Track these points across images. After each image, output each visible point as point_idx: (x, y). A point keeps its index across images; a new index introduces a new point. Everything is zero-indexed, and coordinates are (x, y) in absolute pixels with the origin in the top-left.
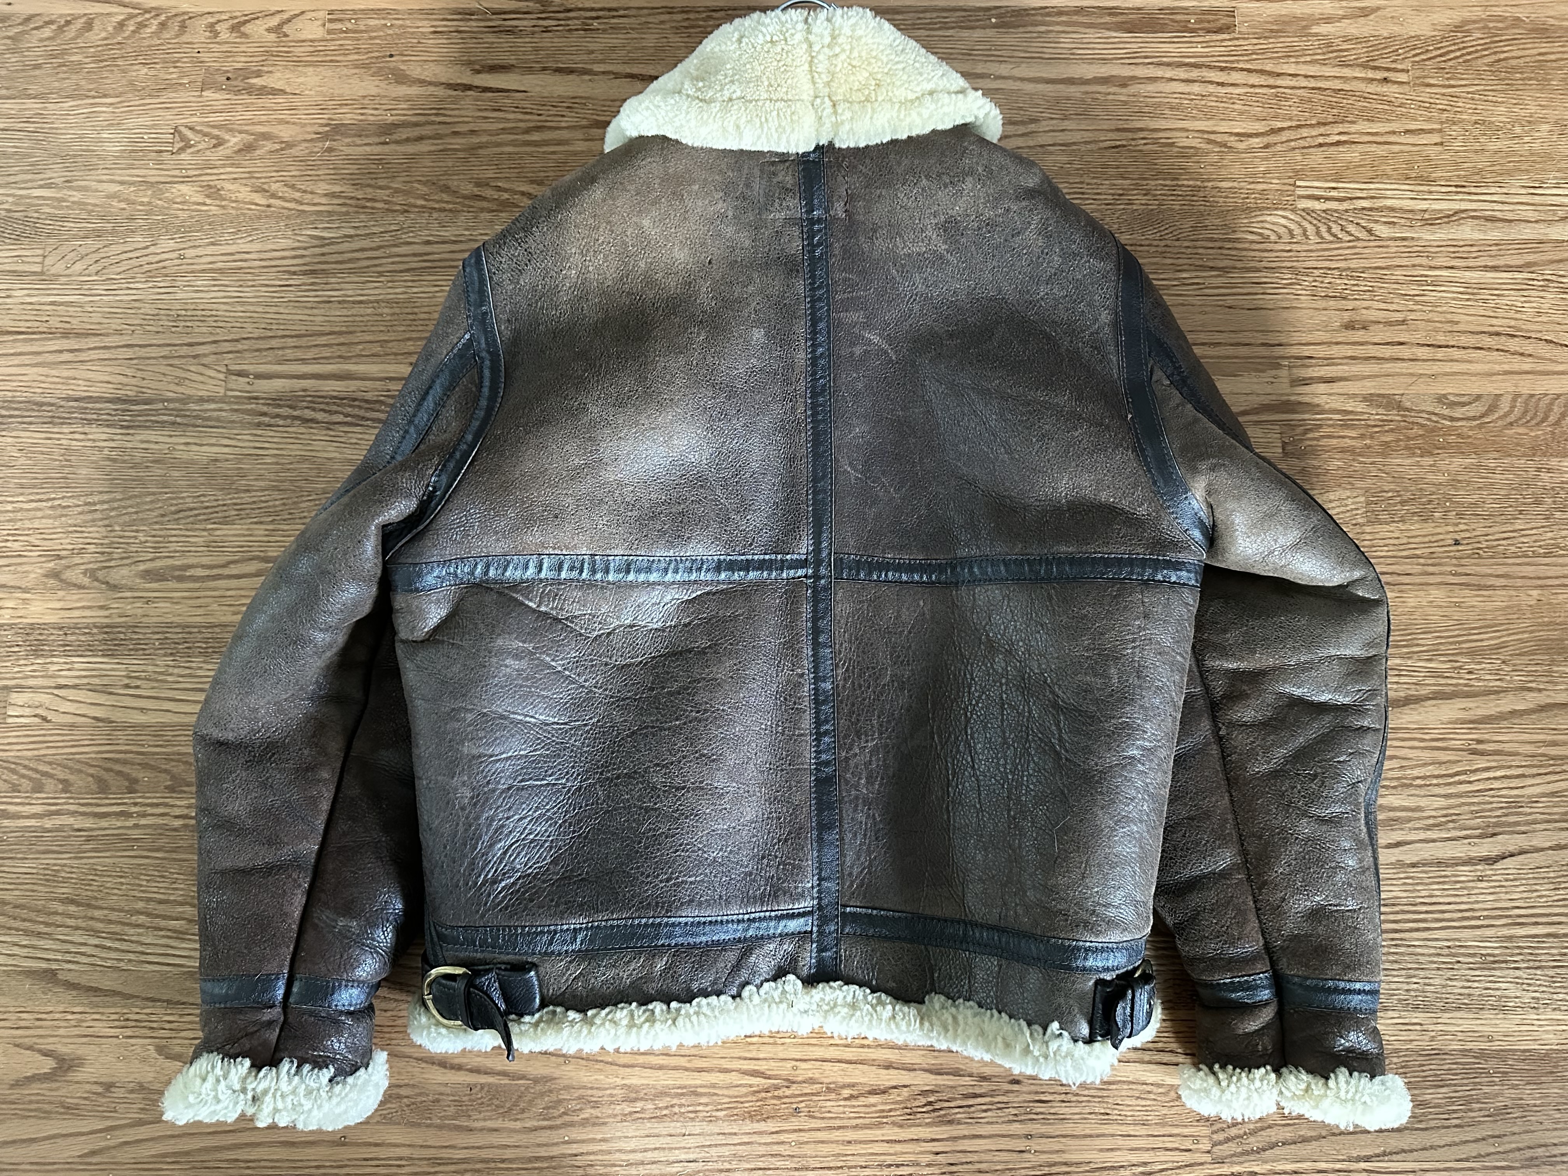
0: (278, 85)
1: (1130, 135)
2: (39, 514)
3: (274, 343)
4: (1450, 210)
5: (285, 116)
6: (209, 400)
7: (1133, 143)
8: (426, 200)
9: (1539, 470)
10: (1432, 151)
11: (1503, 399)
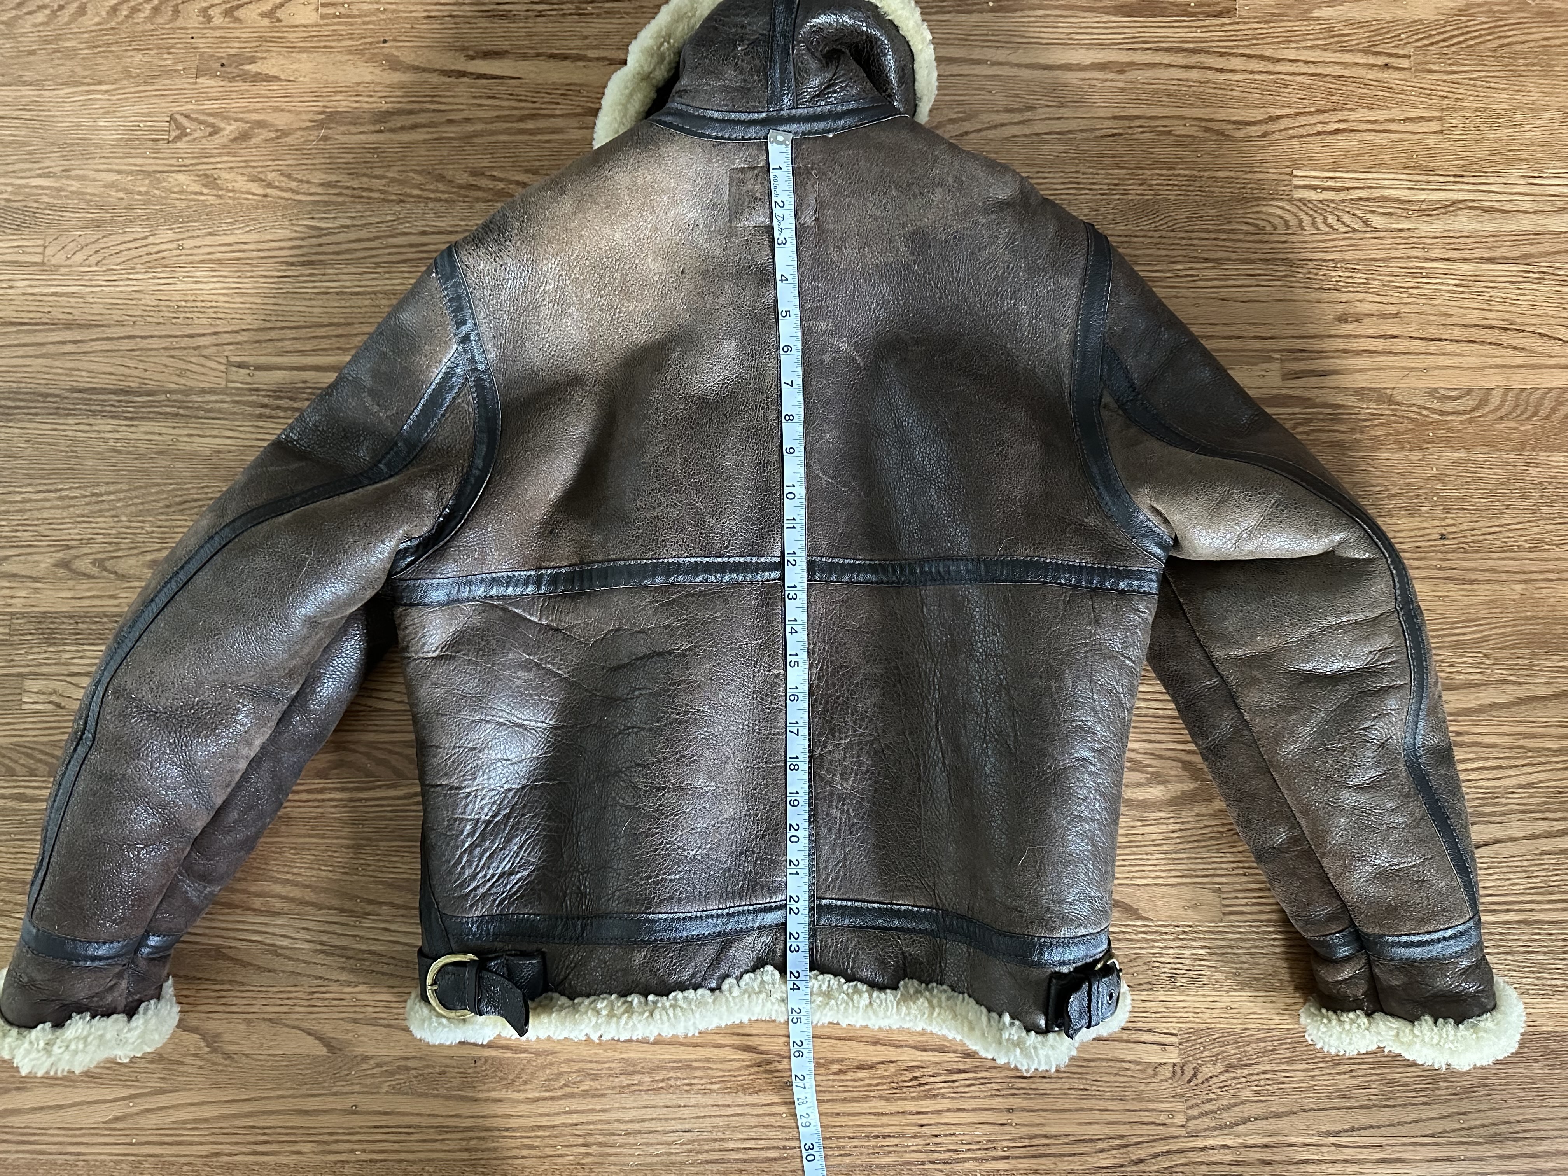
0: (273, 72)
1: (1126, 123)
2: (48, 504)
3: (273, 335)
4: (1447, 200)
5: (281, 103)
6: (212, 391)
7: (1130, 131)
8: (422, 190)
9: (1528, 464)
10: (1433, 139)
11: (1494, 392)
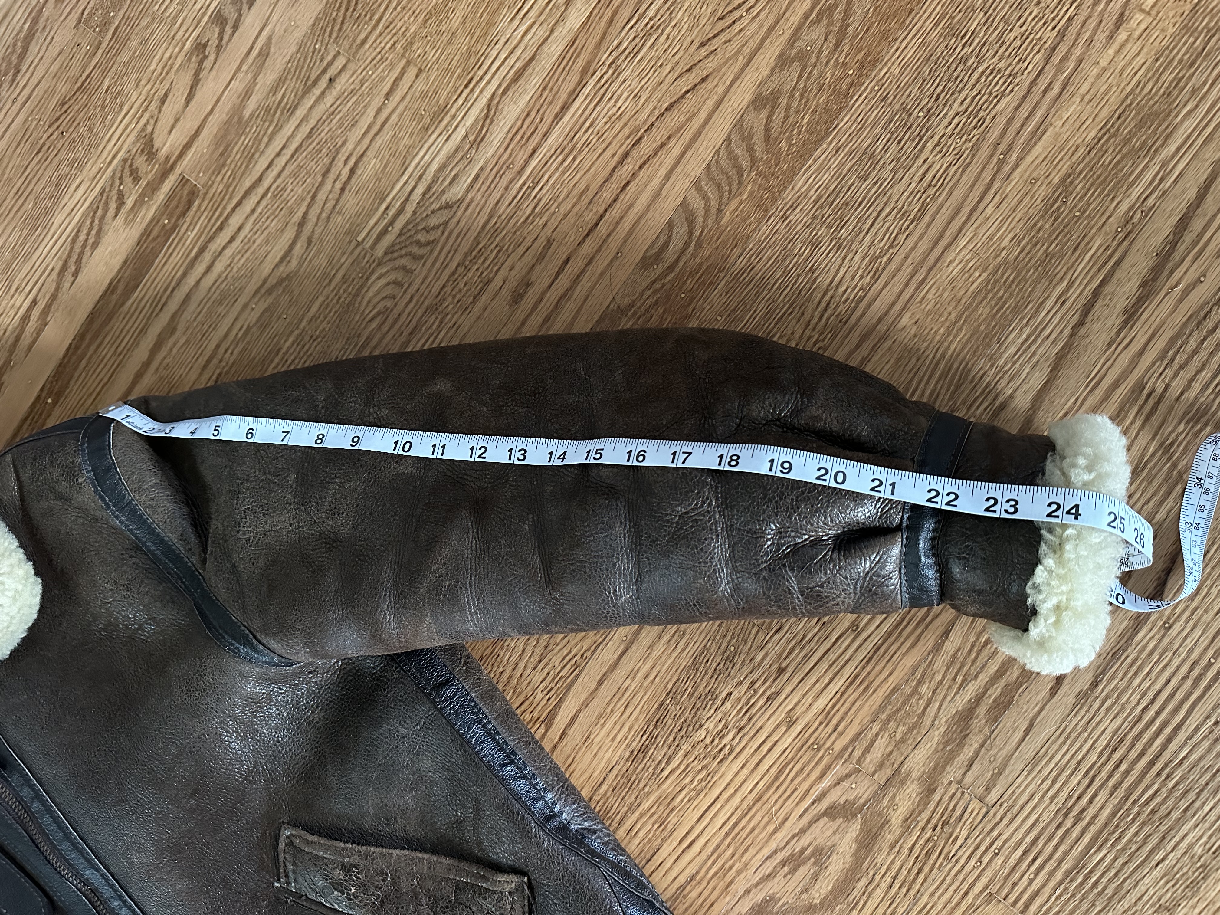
4: (482, 111)
10: (420, 86)
11: (689, 200)
